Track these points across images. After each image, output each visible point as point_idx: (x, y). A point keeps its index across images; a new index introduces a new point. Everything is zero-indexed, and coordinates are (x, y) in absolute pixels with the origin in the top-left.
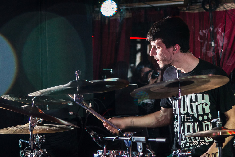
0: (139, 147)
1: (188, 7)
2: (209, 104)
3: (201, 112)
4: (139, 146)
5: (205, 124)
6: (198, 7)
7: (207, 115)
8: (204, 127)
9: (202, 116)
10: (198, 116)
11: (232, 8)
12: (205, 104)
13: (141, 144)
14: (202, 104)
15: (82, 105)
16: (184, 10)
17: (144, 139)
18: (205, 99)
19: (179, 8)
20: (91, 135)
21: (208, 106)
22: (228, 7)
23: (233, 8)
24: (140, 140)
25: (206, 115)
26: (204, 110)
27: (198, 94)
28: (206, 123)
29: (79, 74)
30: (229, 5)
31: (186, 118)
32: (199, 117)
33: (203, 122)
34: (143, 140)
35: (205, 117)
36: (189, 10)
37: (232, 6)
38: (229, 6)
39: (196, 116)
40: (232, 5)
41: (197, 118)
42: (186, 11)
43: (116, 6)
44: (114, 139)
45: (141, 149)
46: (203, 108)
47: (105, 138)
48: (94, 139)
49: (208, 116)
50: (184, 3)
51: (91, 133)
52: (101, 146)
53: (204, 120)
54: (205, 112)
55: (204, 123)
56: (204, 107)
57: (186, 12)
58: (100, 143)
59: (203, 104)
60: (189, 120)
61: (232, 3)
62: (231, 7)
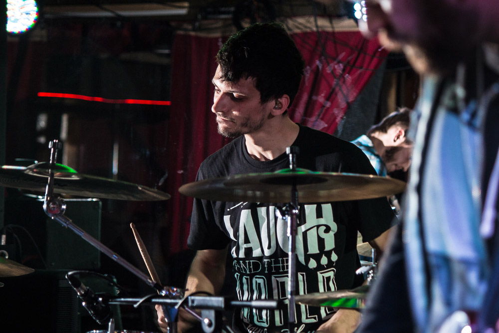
0: (206, 321)
1: (197, 24)
2: (334, 227)
3: (314, 249)
4: (207, 317)
5: (323, 277)
6: (220, 24)
7: (328, 255)
8: (319, 284)
9: (317, 257)
10: (308, 257)
11: (308, 30)
12: (324, 228)
13: (212, 314)
14: (316, 227)
15: (64, 222)
16: (186, 30)
17: (221, 301)
18: (323, 215)
19: (173, 24)
20: (79, 294)
21: (331, 234)
22: (298, 28)
23: (309, 28)
24: (210, 304)
25: (325, 256)
26: (321, 242)
27: (306, 206)
28: (326, 275)
29: (57, 148)
30: (301, 20)
31: (273, 265)
32: (309, 260)
33: (318, 273)
34: (216, 304)
35: (324, 261)
36: (200, 29)
37: (309, 25)
38: (300, 24)
39: (302, 259)
40: (309, 22)
41: (304, 263)
42: (193, 33)
43: (36, 9)
44: (138, 304)
45: (210, 325)
46: (319, 237)
47: (113, 300)
48: (84, 304)
49: (331, 256)
50: (189, 12)
51: (79, 288)
52: (97, 321)
53: (320, 267)
54: (324, 248)
55: (321, 273)
56: (323, 235)
57: (190, 36)
58: (96, 314)
59: (318, 226)
60: (281, 271)
61: (307, 18)
62: (306, 27)
